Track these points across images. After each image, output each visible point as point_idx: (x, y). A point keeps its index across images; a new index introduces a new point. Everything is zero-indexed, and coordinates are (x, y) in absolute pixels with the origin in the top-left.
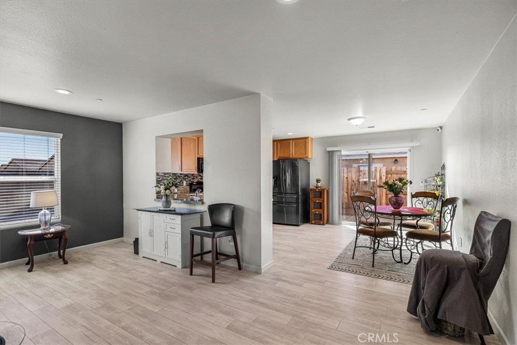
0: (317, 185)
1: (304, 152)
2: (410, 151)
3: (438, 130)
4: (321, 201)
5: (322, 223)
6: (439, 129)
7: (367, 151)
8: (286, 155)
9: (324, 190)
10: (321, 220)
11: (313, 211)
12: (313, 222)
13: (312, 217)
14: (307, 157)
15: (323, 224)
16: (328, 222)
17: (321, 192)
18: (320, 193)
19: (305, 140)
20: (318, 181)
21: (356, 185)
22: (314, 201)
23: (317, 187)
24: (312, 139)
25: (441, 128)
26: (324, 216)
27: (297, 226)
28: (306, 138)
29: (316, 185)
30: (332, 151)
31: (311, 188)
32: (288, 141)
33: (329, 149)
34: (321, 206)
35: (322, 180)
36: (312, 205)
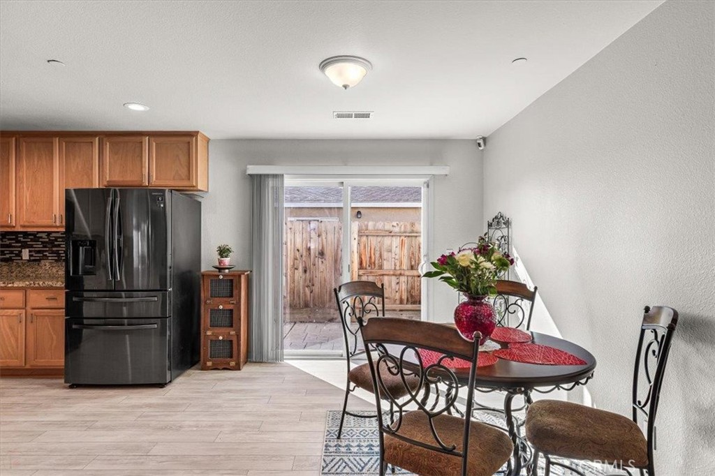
0: (220, 262)
1: (184, 172)
2: (428, 186)
3: (479, 145)
4: (231, 307)
5: (233, 364)
6: (481, 142)
7: (341, 180)
8: (130, 178)
9: (240, 276)
10: (231, 357)
11: (209, 333)
12: (209, 364)
13: (205, 349)
14: (194, 188)
15: (238, 368)
16: (249, 359)
17: (231, 281)
18: (229, 283)
19: (187, 139)
20: (223, 252)
21: (304, 259)
22: (210, 304)
23: (220, 269)
24: (208, 141)
25: (484, 139)
26: (239, 345)
27: (161, 385)
28: (192, 135)
29: (217, 264)
30: (260, 176)
31: (203, 270)
32: (138, 139)
33: (253, 170)
34: (231, 318)
35: (233, 249)
36: (206, 318)
